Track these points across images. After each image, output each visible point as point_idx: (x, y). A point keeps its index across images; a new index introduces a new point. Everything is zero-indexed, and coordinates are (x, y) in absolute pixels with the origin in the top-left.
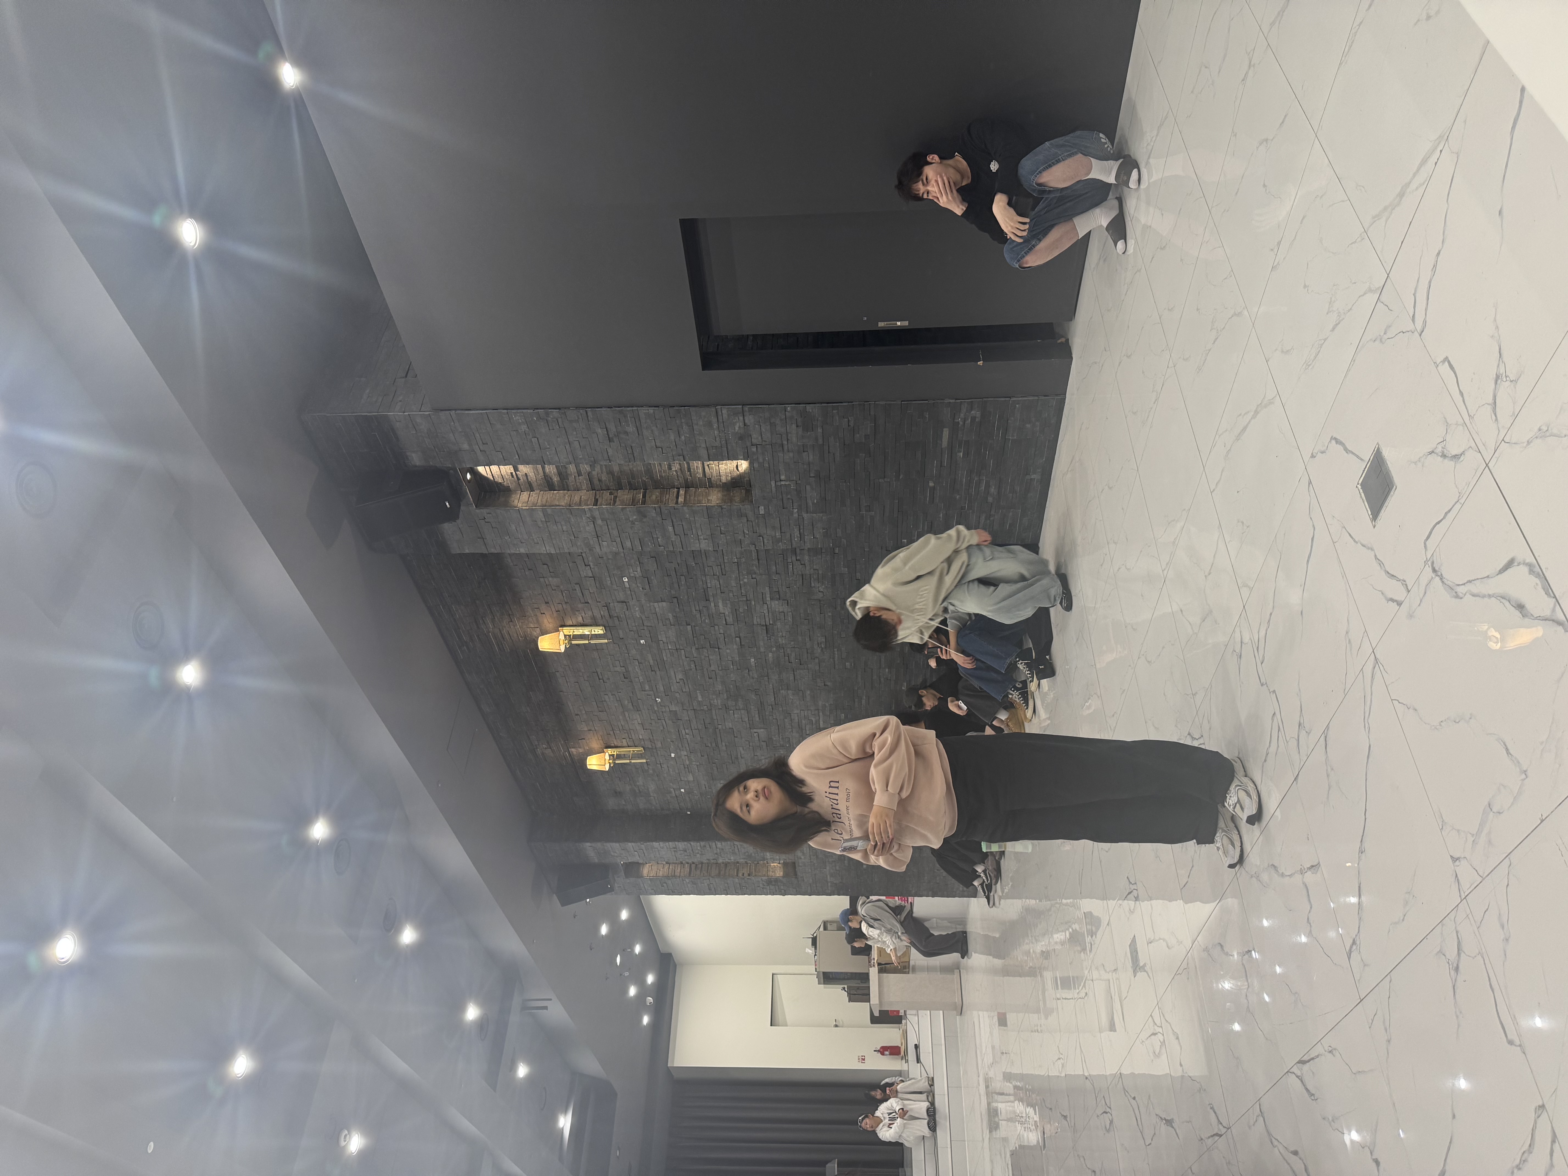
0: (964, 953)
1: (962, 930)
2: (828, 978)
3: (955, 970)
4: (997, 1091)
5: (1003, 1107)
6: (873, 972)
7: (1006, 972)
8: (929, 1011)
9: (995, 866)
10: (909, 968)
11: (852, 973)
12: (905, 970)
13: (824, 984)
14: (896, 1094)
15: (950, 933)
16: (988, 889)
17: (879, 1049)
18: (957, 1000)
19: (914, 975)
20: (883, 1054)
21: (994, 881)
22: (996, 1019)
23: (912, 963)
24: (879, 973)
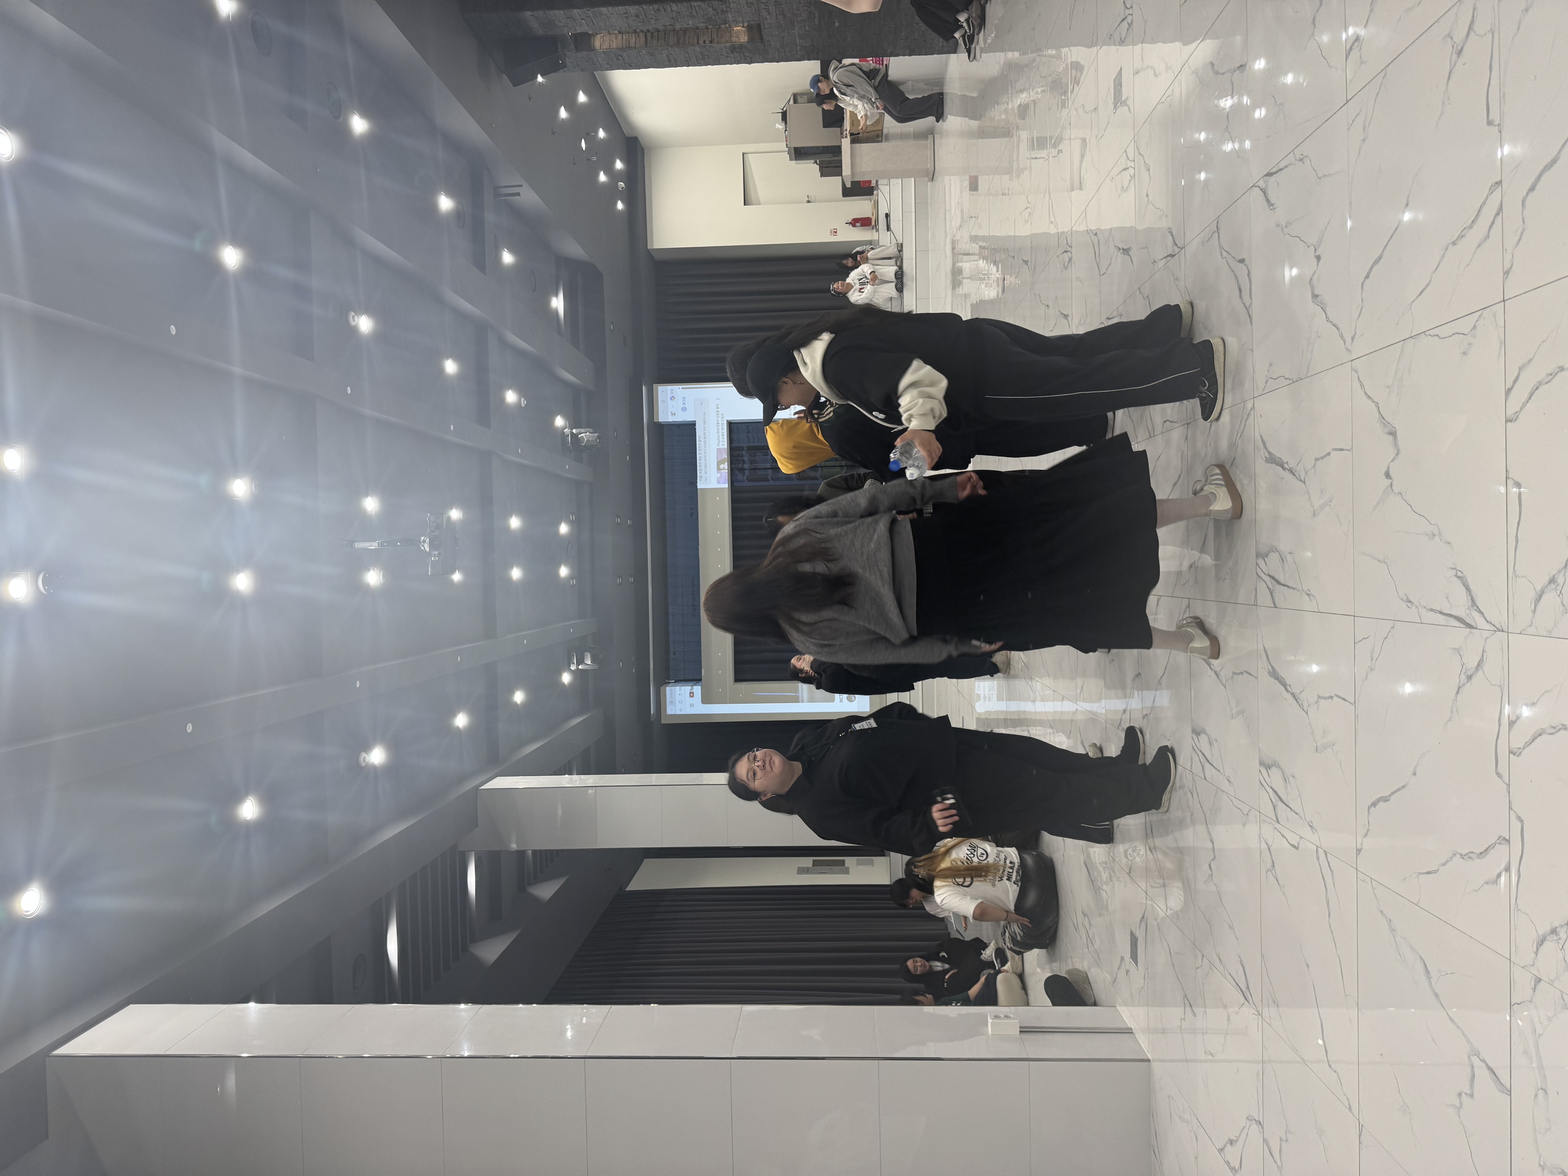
0: (940, 116)
1: (938, 91)
2: (799, 154)
3: (929, 136)
4: (962, 252)
5: (967, 266)
6: (846, 143)
7: (982, 134)
8: (900, 180)
9: (979, 12)
10: (882, 137)
11: (824, 147)
12: (877, 139)
13: (796, 160)
14: (866, 260)
15: (926, 95)
16: (970, 40)
17: (850, 221)
18: (930, 166)
19: (887, 143)
20: (854, 226)
21: (976, 30)
22: (967, 183)
23: (885, 131)
24: (851, 143)
